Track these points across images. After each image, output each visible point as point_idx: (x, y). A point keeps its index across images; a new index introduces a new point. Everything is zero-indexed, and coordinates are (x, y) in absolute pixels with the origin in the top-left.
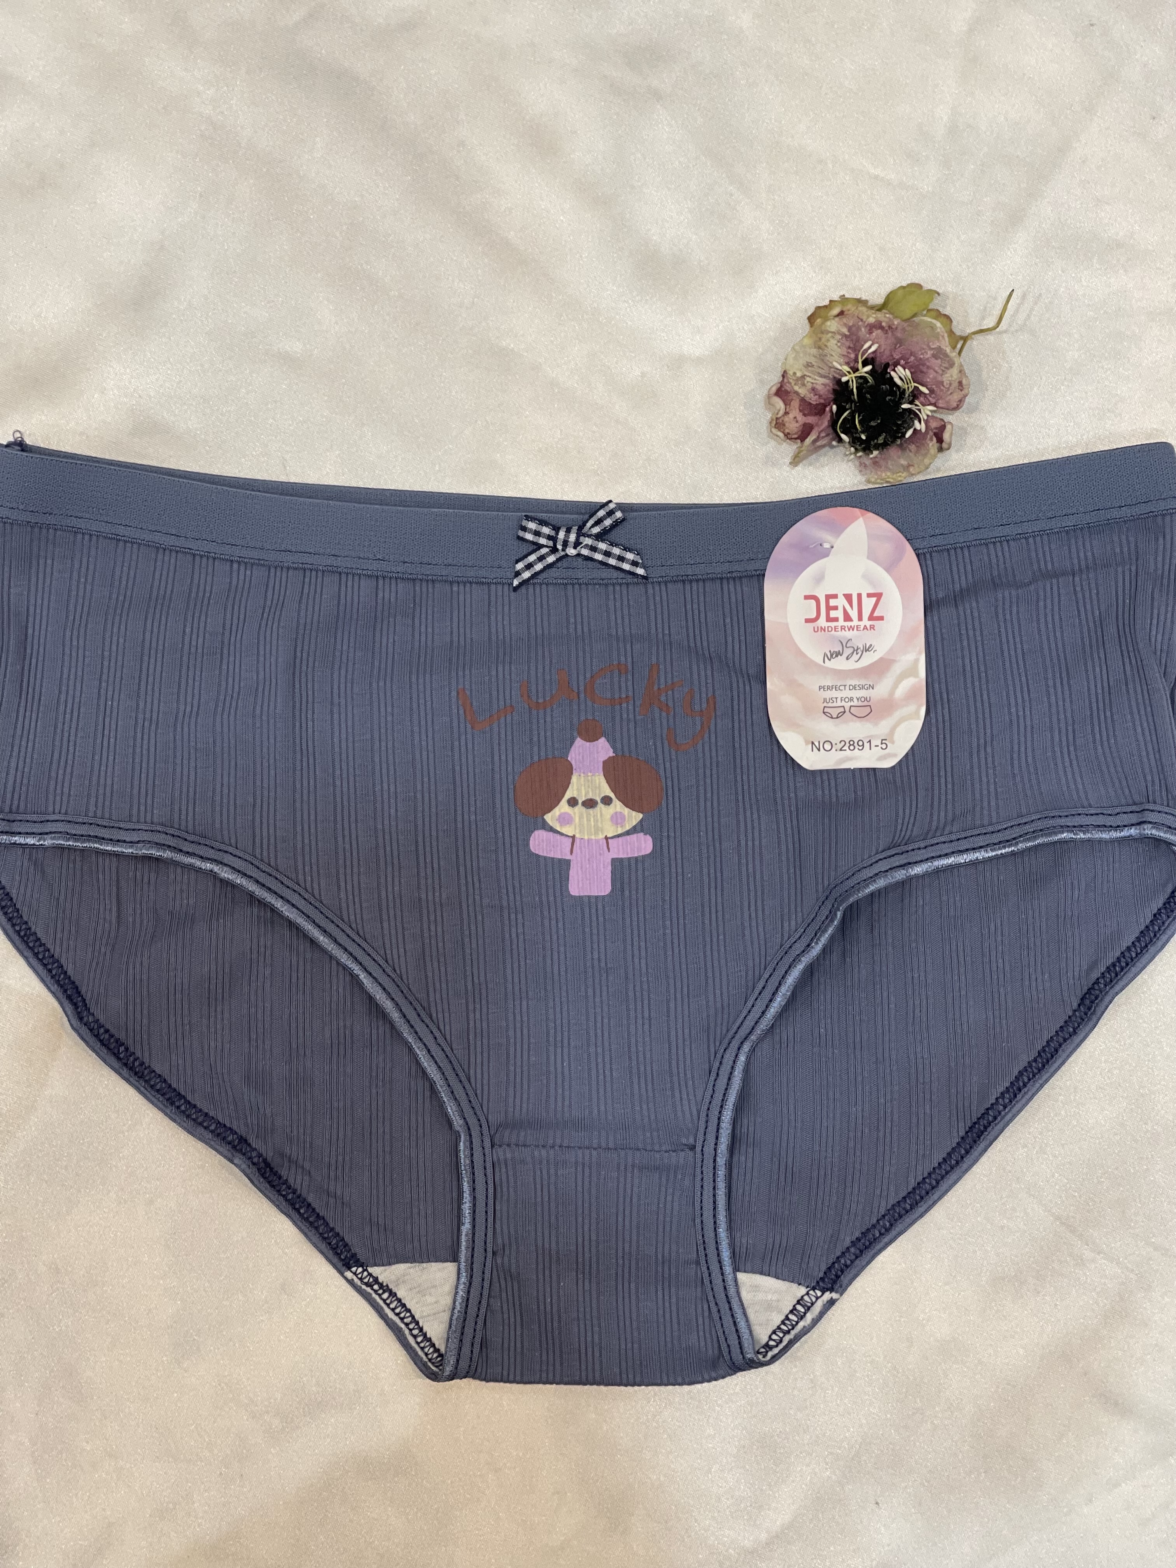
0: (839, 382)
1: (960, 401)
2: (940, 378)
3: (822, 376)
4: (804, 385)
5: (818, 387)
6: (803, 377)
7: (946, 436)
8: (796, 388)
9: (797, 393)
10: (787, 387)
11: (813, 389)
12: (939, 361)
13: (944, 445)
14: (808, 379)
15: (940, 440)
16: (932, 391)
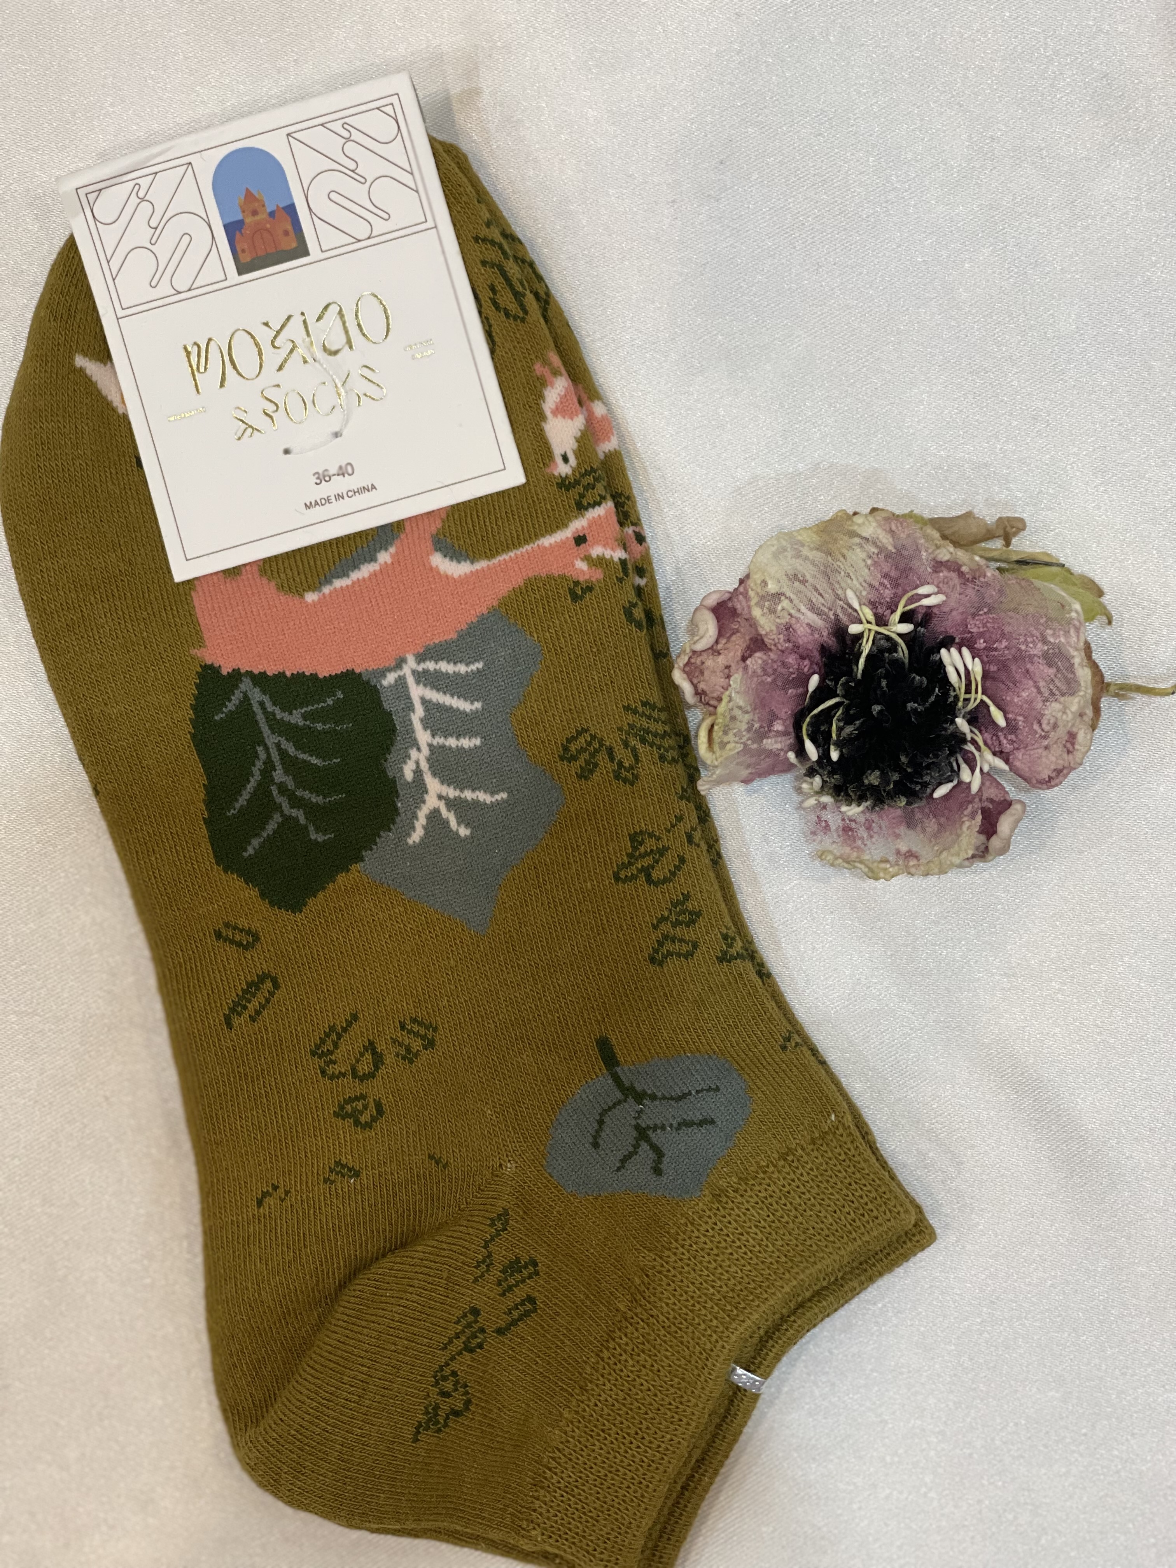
0: (840, 632)
1: (1059, 772)
2: (1039, 705)
3: (812, 608)
4: (772, 611)
5: (797, 626)
6: (778, 596)
7: (1004, 825)
8: (757, 613)
9: (751, 622)
10: (739, 604)
11: (788, 628)
12: (1052, 671)
13: (995, 842)
14: (785, 603)
15: (989, 829)
16: (1012, 727)
